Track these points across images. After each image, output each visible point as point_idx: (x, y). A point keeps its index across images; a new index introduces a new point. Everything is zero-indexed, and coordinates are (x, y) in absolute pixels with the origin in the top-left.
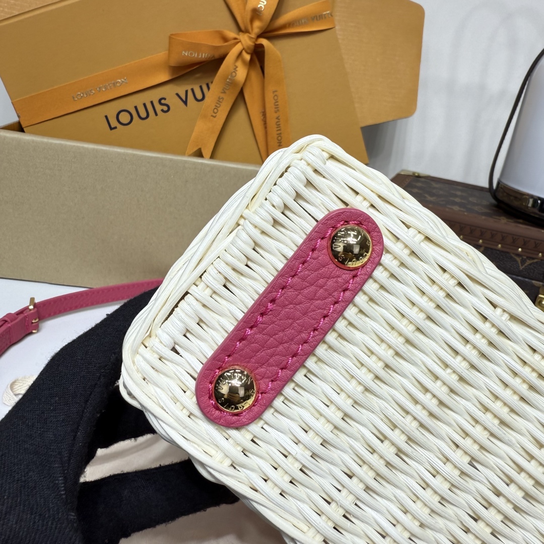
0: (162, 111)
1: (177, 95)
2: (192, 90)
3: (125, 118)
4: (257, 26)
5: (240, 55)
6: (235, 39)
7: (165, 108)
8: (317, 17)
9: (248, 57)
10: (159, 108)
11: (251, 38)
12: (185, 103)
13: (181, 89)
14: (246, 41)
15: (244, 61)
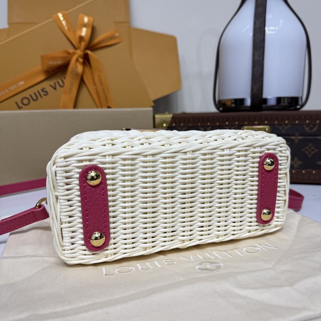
0: (45, 95)
1: (51, 86)
2: (58, 83)
3: (26, 101)
4: (83, 44)
5: (77, 60)
6: (74, 53)
7: (45, 93)
8: (112, 37)
9: (81, 60)
10: (42, 93)
11: (81, 51)
12: (55, 88)
13: (52, 82)
14: (79, 52)
15: (80, 63)
